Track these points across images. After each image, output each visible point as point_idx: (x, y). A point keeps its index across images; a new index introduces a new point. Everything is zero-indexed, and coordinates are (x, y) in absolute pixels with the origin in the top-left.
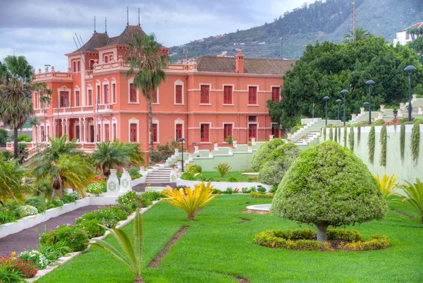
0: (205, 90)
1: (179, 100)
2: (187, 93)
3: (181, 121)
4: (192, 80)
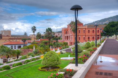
0: (89, 31)
1: (84, 32)
2: (86, 32)
3: (85, 36)
4: (86, 29)
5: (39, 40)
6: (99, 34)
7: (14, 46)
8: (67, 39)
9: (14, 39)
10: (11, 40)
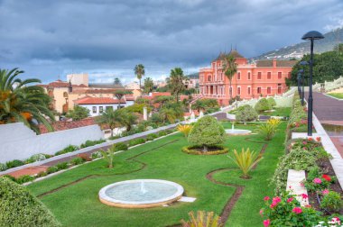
1: (249, 78)
2: (252, 76)
3: (250, 86)
4: (254, 70)
5: (151, 94)
6: (283, 81)
7: (98, 106)
8: (212, 92)
9: (97, 92)
10: (91, 95)
